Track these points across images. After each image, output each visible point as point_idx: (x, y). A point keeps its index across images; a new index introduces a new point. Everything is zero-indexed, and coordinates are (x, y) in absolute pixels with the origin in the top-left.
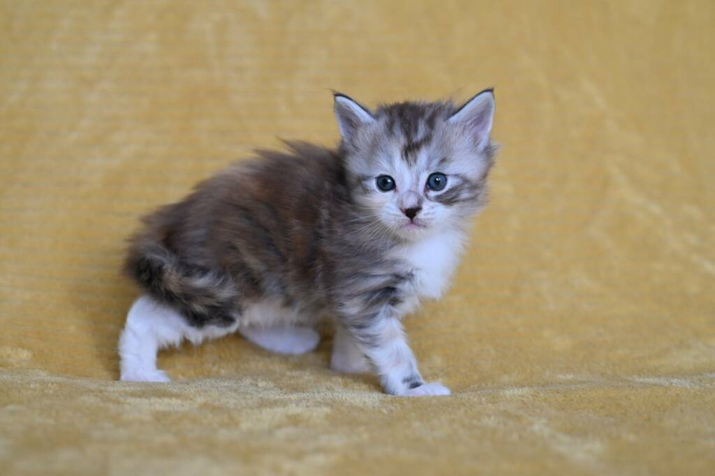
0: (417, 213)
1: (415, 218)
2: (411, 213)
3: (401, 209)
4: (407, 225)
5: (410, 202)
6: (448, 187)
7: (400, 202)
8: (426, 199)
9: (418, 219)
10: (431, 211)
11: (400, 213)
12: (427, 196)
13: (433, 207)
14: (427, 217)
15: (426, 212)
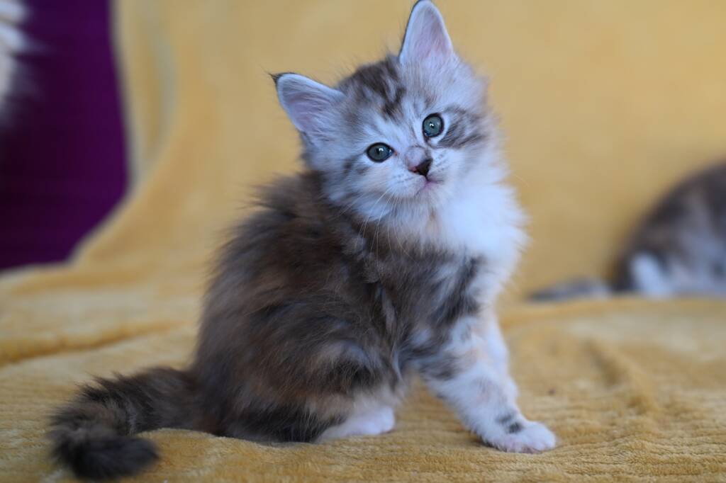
3: (411, 170)
6: (447, 126)
10: (443, 159)
12: (430, 145)
13: (442, 156)
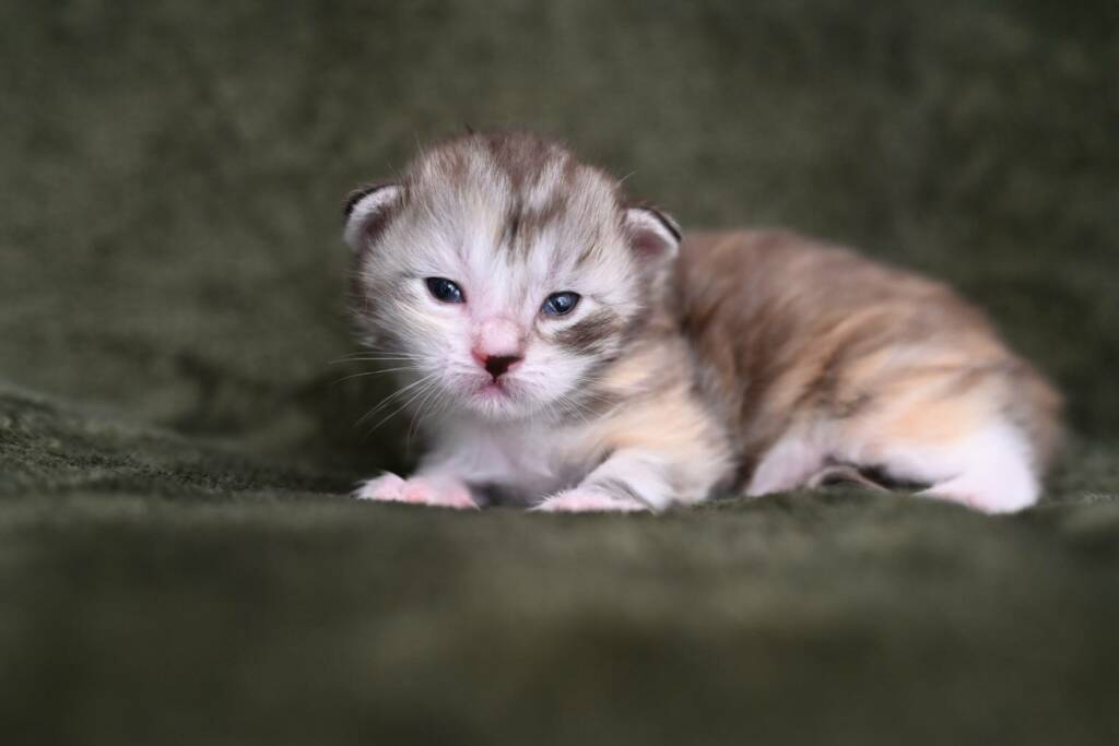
0: (511, 367)
1: (504, 377)
2: (497, 366)
4: (482, 388)
5: (501, 341)
7: (477, 340)
8: (537, 339)
9: (508, 380)
11: (469, 361)
14: (531, 379)
15: (531, 369)
